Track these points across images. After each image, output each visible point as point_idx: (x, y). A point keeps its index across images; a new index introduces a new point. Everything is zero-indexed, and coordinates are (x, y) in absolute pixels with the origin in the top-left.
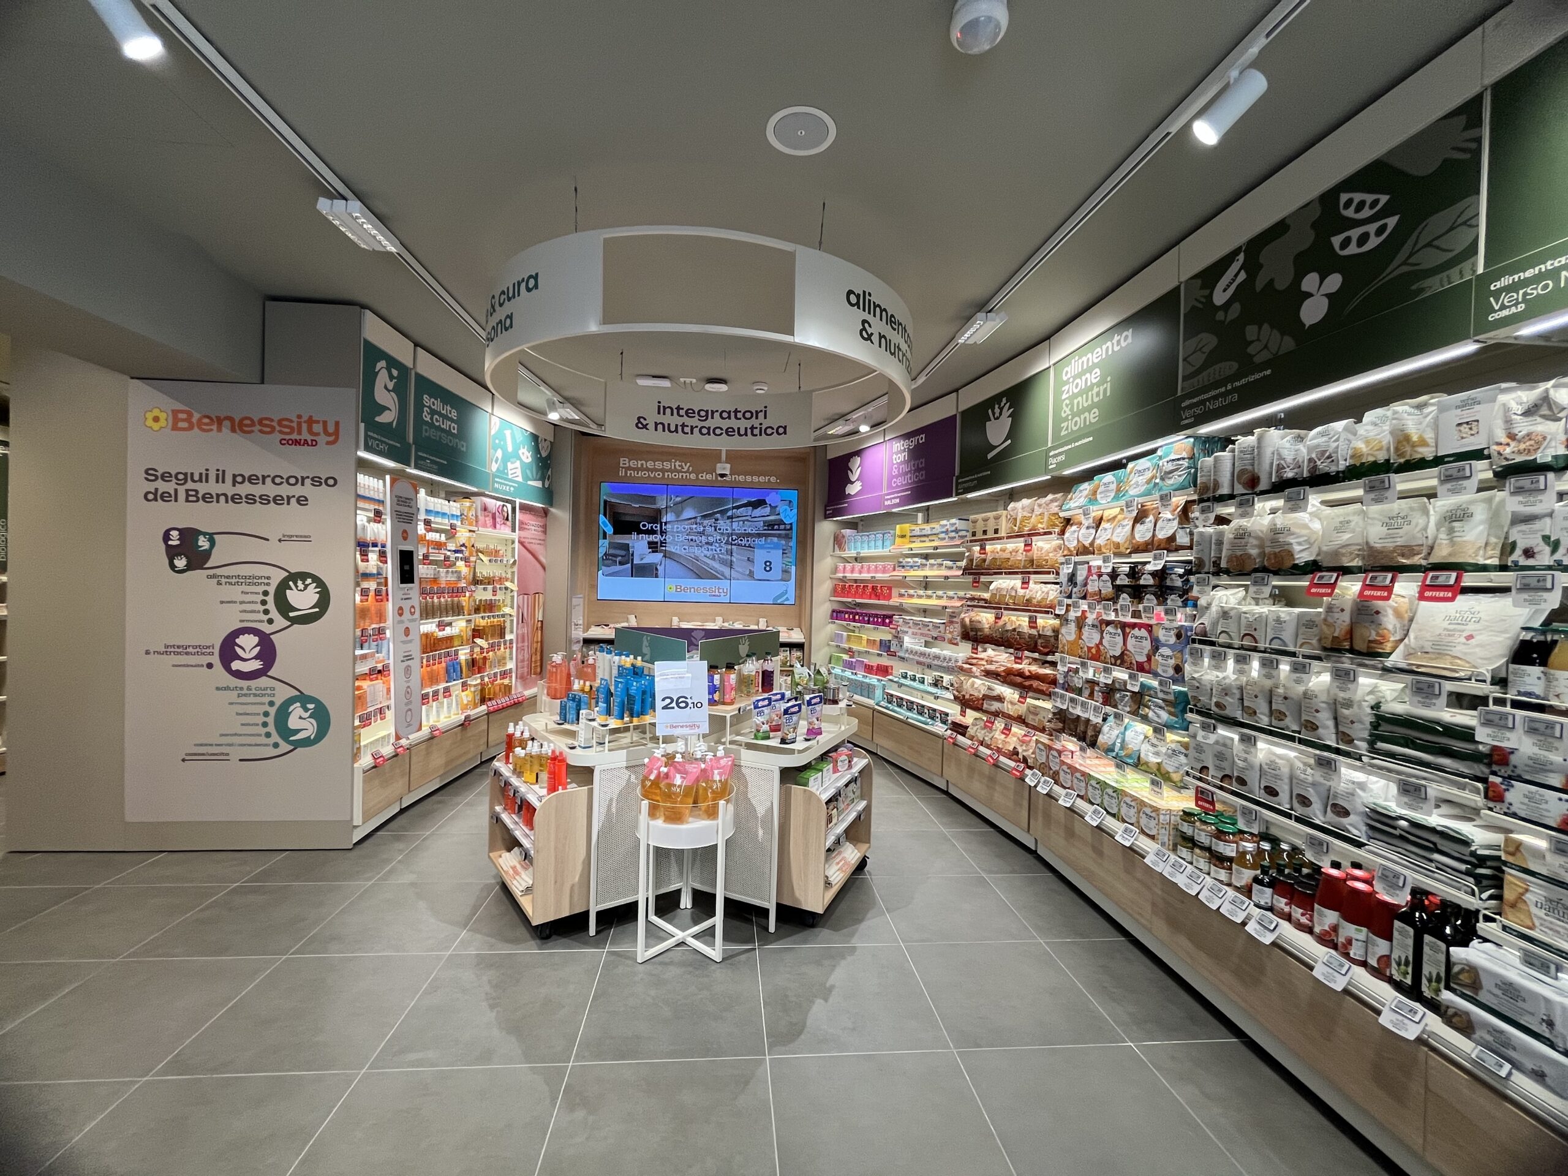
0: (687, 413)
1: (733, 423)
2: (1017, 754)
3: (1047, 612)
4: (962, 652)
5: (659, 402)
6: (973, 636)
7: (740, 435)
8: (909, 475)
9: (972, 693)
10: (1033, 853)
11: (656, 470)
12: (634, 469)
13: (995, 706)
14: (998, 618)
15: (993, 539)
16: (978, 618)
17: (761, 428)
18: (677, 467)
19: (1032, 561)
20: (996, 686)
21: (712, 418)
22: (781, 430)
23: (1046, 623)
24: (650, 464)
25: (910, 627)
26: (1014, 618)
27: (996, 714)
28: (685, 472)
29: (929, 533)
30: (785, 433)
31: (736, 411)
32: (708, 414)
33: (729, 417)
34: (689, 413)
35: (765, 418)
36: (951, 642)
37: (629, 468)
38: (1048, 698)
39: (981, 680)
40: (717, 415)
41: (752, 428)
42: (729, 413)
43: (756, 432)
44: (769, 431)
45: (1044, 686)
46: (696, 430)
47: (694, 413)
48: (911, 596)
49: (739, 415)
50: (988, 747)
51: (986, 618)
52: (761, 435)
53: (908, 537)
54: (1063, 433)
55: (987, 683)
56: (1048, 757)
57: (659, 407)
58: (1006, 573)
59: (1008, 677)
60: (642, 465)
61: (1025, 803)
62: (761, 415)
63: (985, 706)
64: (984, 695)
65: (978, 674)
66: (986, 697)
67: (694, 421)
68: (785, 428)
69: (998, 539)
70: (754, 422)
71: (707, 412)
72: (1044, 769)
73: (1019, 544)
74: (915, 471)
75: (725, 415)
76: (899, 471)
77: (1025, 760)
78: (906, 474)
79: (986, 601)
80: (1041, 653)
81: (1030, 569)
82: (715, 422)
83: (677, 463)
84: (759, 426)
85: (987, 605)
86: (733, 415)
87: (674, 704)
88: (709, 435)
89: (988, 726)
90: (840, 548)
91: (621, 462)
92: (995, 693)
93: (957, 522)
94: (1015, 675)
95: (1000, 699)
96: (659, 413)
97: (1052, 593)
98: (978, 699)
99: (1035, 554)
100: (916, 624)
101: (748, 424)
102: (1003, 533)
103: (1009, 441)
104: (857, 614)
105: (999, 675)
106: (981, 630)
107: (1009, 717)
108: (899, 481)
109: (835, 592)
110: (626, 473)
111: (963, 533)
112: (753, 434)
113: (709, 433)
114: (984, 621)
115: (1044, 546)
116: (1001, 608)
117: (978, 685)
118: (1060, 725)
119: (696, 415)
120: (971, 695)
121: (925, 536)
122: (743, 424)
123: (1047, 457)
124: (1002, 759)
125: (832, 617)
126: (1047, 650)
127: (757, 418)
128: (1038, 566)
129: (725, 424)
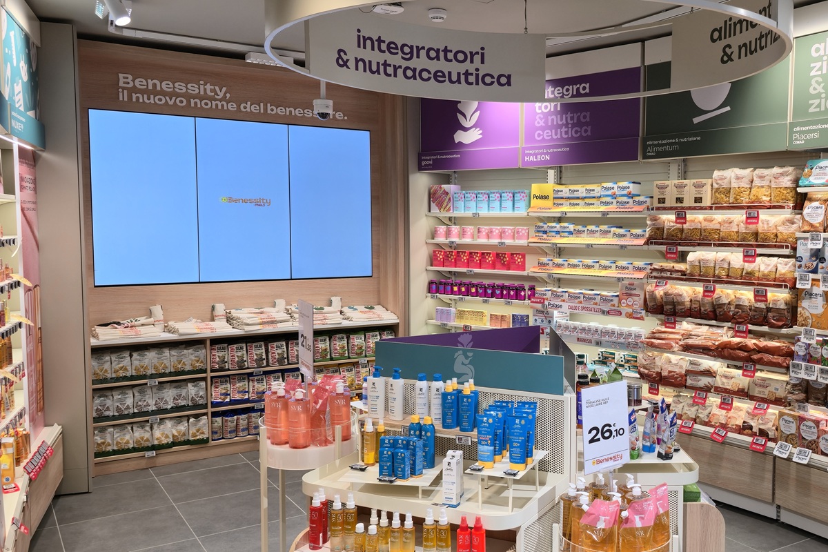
0: (389, 48)
1: (442, 65)
2: (751, 428)
3: (780, 286)
4: (647, 326)
5: (359, 31)
6: (668, 310)
7: (452, 82)
8: (564, 129)
9: (670, 369)
10: (776, 522)
11: (178, 95)
12: (143, 92)
13: (704, 381)
14: (707, 291)
15: (694, 208)
16: (675, 292)
17: (477, 76)
18: (209, 92)
19: (756, 234)
20: (701, 361)
21: (418, 56)
22: (504, 80)
23: (779, 297)
24: (166, 86)
25: (564, 301)
26: (730, 291)
27: (707, 389)
28: (220, 100)
29: (584, 195)
30: (509, 83)
31: (446, 51)
32: (412, 52)
33: (438, 58)
34: (392, 47)
35: (483, 62)
36: (630, 316)
37: (134, 90)
38: (783, 370)
39: (680, 355)
40: (423, 53)
41: (467, 74)
42: (438, 51)
43: (472, 79)
44: (488, 80)
45: (780, 360)
46: (400, 72)
47: (397, 48)
48: (559, 266)
49: (450, 56)
50: (707, 424)
51: (688, 292)
52: (477, 83)
53: (551, 198)
54: (811, 110)
55: (687, 358)
56: (799, 428)
57: (359, 36)
58: (715, 245)
59: (721, 352)
60: (155, 85)
61: (769, 476)
62: (477, 58)
63: (689, 382)
64: (687, 371)
65: (676, 349)
66: (688, 372)
67: (396, 60)
68: (509, 77)
69: (701, 208)
70: (467, 66)
71: (411, 47)
72: (797, 439)
73: (739, 217)
74: (574, 125)
75: (433, 54)
76: (546, 122)
77: (763, 433)
78: (561, 127)
79: (683, 273)
80: (771, 326)
81: (753, 243)
82: (420, 62)
83: (208, 87)
84: (474, 72)
85: (685, 277)
86: (442, 54)
87: (599, 436)
88: (415, 79)
89: (699, 402)
90: (440, 206)
91: (122, 80)
92: (702, 368)
93: (631, 185)
94: (734, 349)
95: (709, 373)
96: (359, 46)
97: (784, 267)
98: (681, 376)
99: (761, 227)
100: (573, 297)
101: (462, 68)
102: (707, 202)
103: (728, 108)
104: (473, 285)
105: (710, 350)
106: (682, 303)
107: (726, 391)
108: (547, 134)
109: (433, 260)
110: (130, 97)
111: (642, 198)
112: (467, 82)
113: (414, 77)
114: (685, 294)
115: (770, 220)
116: (709, 281)
117: (676, 362)
118: (802, 396)
119: (399, 51)
120: (670, 372)
121: (578, 198)
122: (455, 68)
123: (792, 132)
124: (730, 435)
125: (430, 291)
126: (781, 324)
127: (472, 62)
128: (764, 240)
129: (434, 66)
